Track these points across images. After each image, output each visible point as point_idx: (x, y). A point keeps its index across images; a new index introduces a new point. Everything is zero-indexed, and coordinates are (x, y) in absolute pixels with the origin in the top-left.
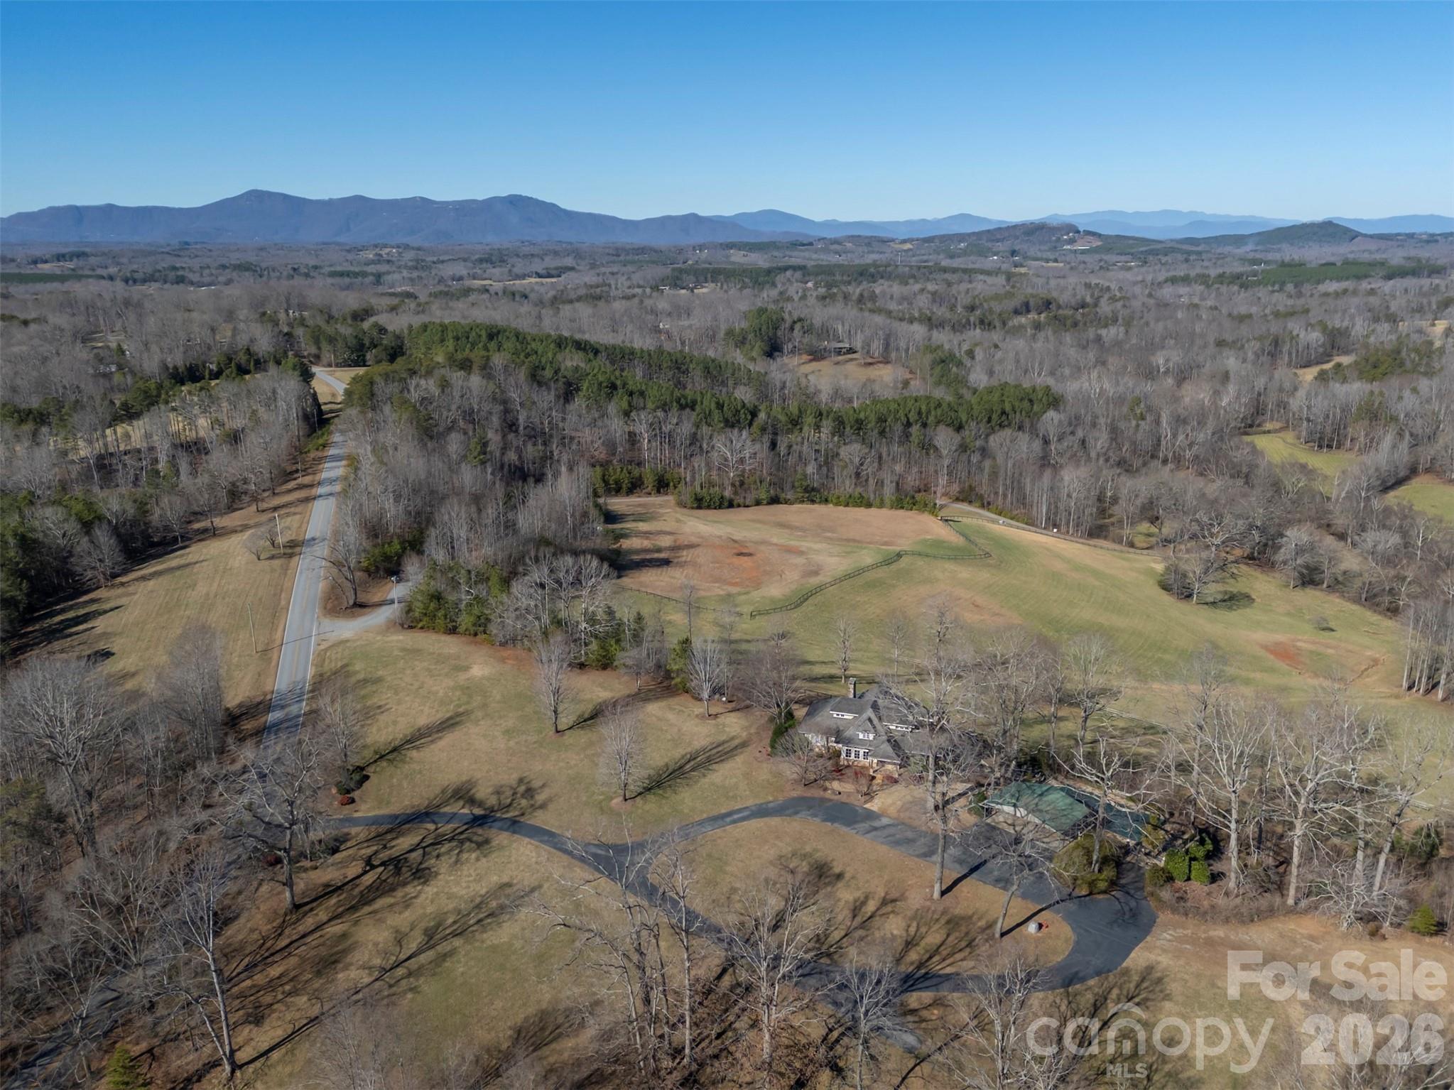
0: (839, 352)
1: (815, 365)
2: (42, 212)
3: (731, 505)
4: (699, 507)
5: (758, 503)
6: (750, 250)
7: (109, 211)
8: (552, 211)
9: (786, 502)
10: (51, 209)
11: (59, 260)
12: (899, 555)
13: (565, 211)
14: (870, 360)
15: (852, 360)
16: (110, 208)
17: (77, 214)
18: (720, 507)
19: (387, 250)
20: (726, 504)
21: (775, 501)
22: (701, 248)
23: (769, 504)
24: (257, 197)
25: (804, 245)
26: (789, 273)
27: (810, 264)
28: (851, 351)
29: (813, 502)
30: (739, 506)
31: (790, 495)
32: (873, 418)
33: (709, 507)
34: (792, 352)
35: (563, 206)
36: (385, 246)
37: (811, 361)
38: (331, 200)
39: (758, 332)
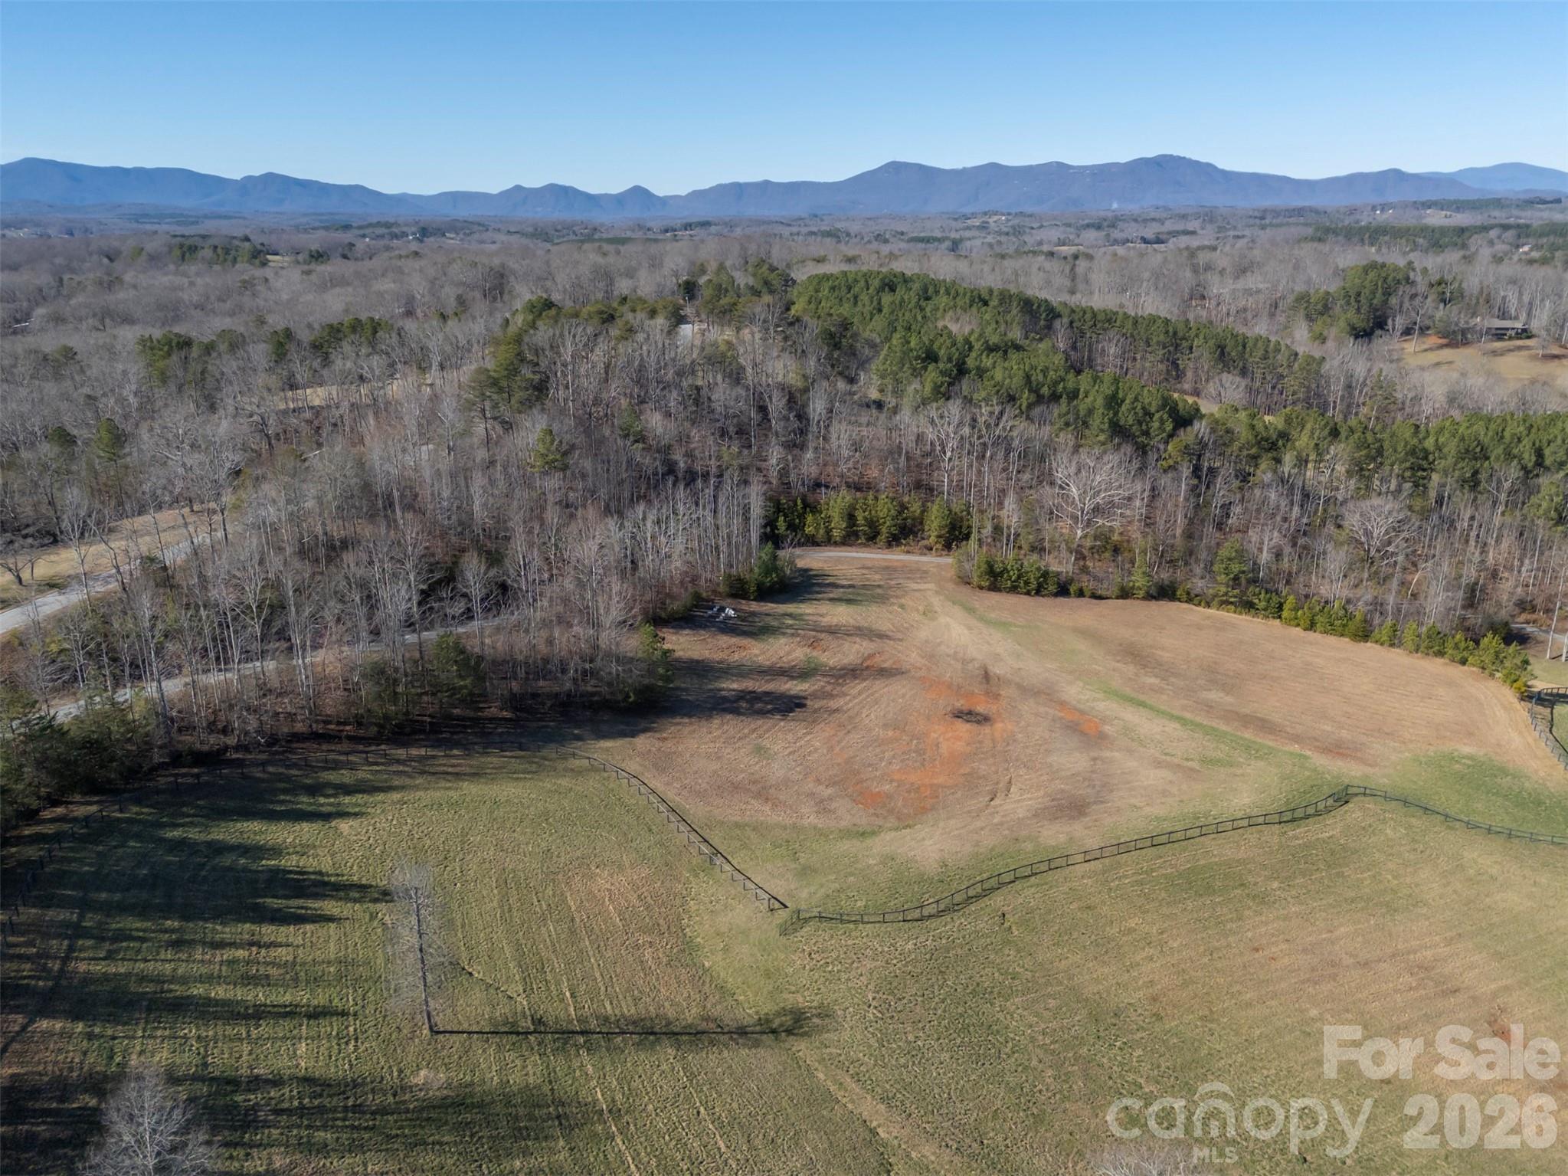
0: (1500, 335)
1: (1447, 354)
2: (711, 189)
3: (1063, 591)
4: (994, 588)
5: (1125, 594)
6: (1458, 210)
7: (765, 187)
8: (1206, 172)
9: (1191, 598)
10: (720, 186)
11: (686, 229)
12: (1343, 797)
13: (1224, 172)
14: (1556, 351)
15: (1520, 348)
16: (766, 185)
17: (738, 190)
18: (1038, 592)
19: (995, 218)
20: (1052, 588)
21: (1165, 592)
22: (1384, 208)
23: (1149, 597)
24: (895, 169)
25: (1545, 202)
26: (1493, 234)
27: (1536, 224)
28: (1525, 334)
29: (1249, 606)
30: (1081, 594)
31: (1198, 584)
32: (1452, 448)
33: (1014, 589)
34: (1407, 332)
35: (1220, 166)
36: (996, 213)
37: (1442, 347)
38: (965, 169)
39: (1353, 297)
